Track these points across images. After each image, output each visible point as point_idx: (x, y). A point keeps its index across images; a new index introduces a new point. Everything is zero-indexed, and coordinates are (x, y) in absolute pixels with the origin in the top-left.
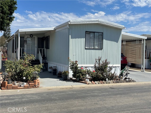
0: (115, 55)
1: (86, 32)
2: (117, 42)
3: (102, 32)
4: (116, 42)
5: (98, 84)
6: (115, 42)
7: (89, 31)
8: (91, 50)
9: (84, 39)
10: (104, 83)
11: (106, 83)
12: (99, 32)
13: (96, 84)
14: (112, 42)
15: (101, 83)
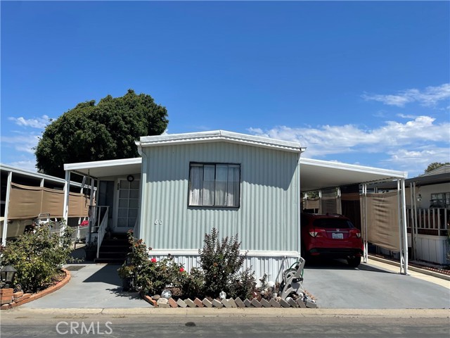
0: (280, 223)
1: (191, 163)
2: (286, 189)
3: (240, 162)
4: (282, 189)
5: (188, 306)
6: (280, 188)
7: (201, 161)
8: (205, 210)
9: (186, 181)
10: (205, 306)
11: (213, 306)
12: (230, 162)
13: (179, 306)
14: (268, 189)
15: (197, 306)
